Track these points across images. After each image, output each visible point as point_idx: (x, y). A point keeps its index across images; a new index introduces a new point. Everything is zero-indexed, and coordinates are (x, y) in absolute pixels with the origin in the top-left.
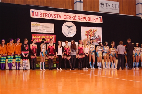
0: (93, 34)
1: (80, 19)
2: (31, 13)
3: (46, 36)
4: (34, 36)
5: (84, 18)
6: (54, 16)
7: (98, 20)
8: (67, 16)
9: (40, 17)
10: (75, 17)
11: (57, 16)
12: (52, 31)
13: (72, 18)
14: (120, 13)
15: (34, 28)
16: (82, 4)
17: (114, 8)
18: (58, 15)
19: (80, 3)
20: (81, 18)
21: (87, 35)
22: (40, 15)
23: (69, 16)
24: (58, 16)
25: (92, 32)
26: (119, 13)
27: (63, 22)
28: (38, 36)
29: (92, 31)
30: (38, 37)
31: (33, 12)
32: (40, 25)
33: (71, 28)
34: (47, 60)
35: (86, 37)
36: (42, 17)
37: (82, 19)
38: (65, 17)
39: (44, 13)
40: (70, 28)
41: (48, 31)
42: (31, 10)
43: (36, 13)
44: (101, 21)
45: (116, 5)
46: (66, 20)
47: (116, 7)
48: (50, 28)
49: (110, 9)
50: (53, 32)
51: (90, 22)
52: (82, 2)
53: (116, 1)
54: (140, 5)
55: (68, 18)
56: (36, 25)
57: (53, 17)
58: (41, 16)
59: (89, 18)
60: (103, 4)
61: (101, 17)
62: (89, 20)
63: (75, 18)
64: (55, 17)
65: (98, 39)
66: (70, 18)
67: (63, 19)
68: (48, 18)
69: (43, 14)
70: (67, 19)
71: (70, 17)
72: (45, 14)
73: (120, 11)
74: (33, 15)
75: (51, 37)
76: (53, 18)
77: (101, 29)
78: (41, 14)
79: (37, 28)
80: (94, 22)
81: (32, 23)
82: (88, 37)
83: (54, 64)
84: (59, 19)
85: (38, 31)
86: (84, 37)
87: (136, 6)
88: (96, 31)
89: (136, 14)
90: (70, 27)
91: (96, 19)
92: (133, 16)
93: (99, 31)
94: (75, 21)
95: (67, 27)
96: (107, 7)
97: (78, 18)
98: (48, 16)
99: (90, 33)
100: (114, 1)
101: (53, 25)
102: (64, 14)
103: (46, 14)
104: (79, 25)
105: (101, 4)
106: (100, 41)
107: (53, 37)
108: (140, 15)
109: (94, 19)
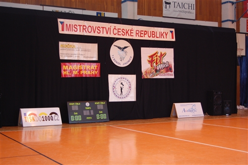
0: (160, 61)
1: (139, 34)
2: (60, 26)
3: (85, 66)
4: (64, 66)
5: (145, 33)
6: (97, 30)
8: (118, 29)
9: (73, 33)
10: (132, 31)
11: (101, 29)
12: (94, 56)
13: (127, 32)
14: (196, 19)
15: (65, 52)
16: (136, 4)
17: (187, 10)
18: (103, 28)
20: (141, 33)
21: (151, 62)
22: (74, 28)
23: (121, 31)
24: (104, 29)
25: (158, 57)
27: (113, 40)
28: (70, 66)
29: (159, 55)
31: (62, 23)
32: (74, 46)
33: (125, 50)
34: (88, 108)
35: (149, 66)
36: (78, 33)
37: (143, 35)
38: (116, 31)
39: (80, 26)
40: (123, 50)
41: (87, 57)
42: (59, 20)
43: (67, 25)
44: (173, 38)
45: (190, 5)
47: (190, 8)
48: (91, 51)
49: (180, 12)
51: (156, 39)
55: (119, 33)
56: (68, 48)
57: (96, 32)
58: (76, 30)
59: (153, 33)
62: (154, 36)
63: (131, 33)
64: (99, 32)
65: (168, 69)
66: (123, 34)
67: (112, 36)
68: (86, 34)
69: (78, 27)
70: (118, 35)
71: (123, 31)
72: (82, 27)
73: (196, 15)
74: (63, 30)
75: (92, 67)
76: (96, 34)
77: (172, 50)
78: (75, 26)
79: (69, 52)
80: (162, 39)
81: (61, 43)
82: (152, 66)
83: (100, 114)
84: (105, 35)
85: (71, 56)
86: (145, 66)
89: (222, 20)
91: (164, 35)
93: (169, 55)
94: (131, 38)
95: (119, 49)
97: (136, 33)
98: (86, 30)
99: (156, 58)
101: (96, 46)
102: (113, 25)
103: (84, 27)
104: (137, 45)
106: (171, 72)
107: (96, 66)
108: (229, 22)
109: (162, 35)
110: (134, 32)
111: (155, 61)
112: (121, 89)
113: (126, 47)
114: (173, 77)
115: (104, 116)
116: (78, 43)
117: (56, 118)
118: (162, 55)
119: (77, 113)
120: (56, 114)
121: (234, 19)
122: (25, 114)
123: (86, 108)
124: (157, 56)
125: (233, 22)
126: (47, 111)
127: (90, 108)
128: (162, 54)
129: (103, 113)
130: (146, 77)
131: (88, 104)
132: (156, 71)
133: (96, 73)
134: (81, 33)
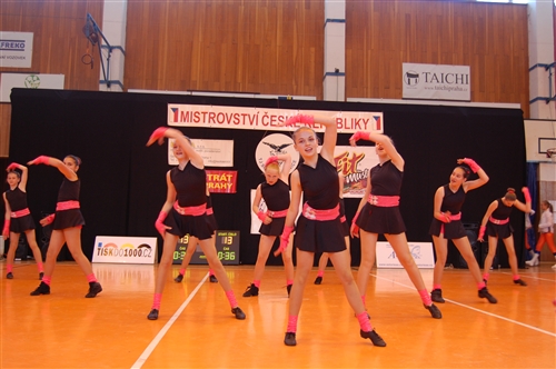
0: (352, 167)
2: (171, 115)
3: (210, 176)
6: (233, 119)
7: (371, 123)
8: (272, 116)
9: (193, 124)
11: (241, 118)
12: (227, 159)
14: (472, 100)
16: (342, 79)
17: (454, 85)
18: (244, 115)
19: (335, 78)
22: (194, 117)
23: (276, 119)
24: (247, 117)
25: (347, 161)
26: (469, 99)
27: (261, 134)
29: (350, 157)
33: (283, 150)
36: (201, 124)
38: (267, 120)
39: (205, 113)
40: (279, 151)
41: (214, 162)
42: (170, 106)
43: (182, 113)
44: (379, 128)
45: (459, 77)
46: (269, 128)
47: (460, 81)
48: (222, 154)
49: (438, 88)
50: (231, 164)
51: (344, 131)
52: (342, 74)
53: (458, 64)
54: (543, 69)
55: (274, 123)
57: (232, 122)
58: (197, 120)
61: (380, 115)
62: (340, 125)
64: (237, 121)
66: (281, 124)
67: (260, 127)
68: (217, 125)
69: (201, 116)
70: (272, 125)
71: (281, 118)
72: (207, 116)
73: (472, 93)
74: (176, 120)
75: (223, 177)
76: (232, 126)
78: (197, 114)
83: (224, 252)
84: (247, 126)
87: (531, 73)
88: (362, 157)
90: (279, 149)
92: (518, 106)
93: (371, 159)
95: (272, 149)
96: (429, 85)
98: (215, 119)
99: (343, 163)
100: (451, 64)
101: (230, 143)
102: (262, 111)
103: (212, 116)
105: (409, 75)
107: (229, 176)
108: (540, 102)
109: (357, 123)
111: (342, 167)
113: (285, 146)
115: (231, 256)
116: (200, 141)
117: (147, 253)
118: (357, 159)
120: (149, 247)
121: (548, 96)
122: (100, 245)
124: (346, 159)
125: (548, 100)
126: (135, 242)
128: (358, 155)
129: (230, 251)
133: (230, 186)
134: (206, 125)
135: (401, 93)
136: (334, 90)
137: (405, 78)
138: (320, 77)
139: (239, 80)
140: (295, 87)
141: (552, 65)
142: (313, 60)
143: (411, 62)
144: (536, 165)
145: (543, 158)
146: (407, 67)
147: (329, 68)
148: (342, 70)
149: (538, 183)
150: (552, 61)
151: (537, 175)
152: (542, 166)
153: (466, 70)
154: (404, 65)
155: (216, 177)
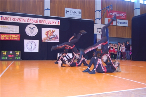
0: (52, 34)
1: (41, 22)
3: (12, 36)
4: (2, 35)
6: (19, 20)
7: (57, 23)
9: (7, 21)
11: (21, 20)
12: (17, 31)
13: (35, 21)
17: (77, 14)
18: (22, 19)
21: (47, 35)
22: (7, 19)
23: (31, 20)
24: (23, 20)
26: (81, 18)
27: (27, 24)
29: (51, 31)
30: (5, 36)
32: (7, 27)
36: (9, 21)
37: (43, 22)
38: (28, 21)
39: (10, 18)
41: (14, 32)
43: (4, 17)
44: (59, 24)
45: (79, 12)
46: (29, 23)
47: (79, 13)
48: (16, 29)
49: (74, 15)
50: (18, 33)
51: (50, 24)
53: (79, 9)
54: (98, 12)
56: (4, 27)
57: (18, 21)
59: (48, 22)
60: (68, 11)
61: (59, 20)
63: (37, 21)
65: (56, 38)
66: (33, 22)
67: (27, 22)
68: (14, 21)
69: (10, 19)
71: (33, 20)
72: (11, 19)
73: (82, 16)
75: (16, 36)
76: (19, 22)
77: (59, 29)
79: (5, 29)
80: (53, 24)
82: (47, 36)
83: (17, 57)
84: (23, 22)
85: (6, 31)
86: (44, 36)
87: (96, 12)
90: (32, 29)
91: (54, 22)
92: (93, 20)
93: (57, 32)
94: (37, 23)
95: (30, 29)
96: (71, 14)
98: (14, 20)
99: (49, 33)
100: (77, 9)
101: (18, 27)
102: (27, 18)
103: (13, 19)
104: (40, 27)
105: (66, 11)
106: (58, 39)
107: (18, 36)
108: (97, 19)
109: (53, 22)
110: (38, 21)
111: (49, 34)
112: (31, 46)
113: (34, 28)
114: (59, 42)
116: (9, 26)
118: (53, 32)
119: (5, 56)
123: (10, 54)
125: (99, 19)
127: (12, 54)
130: (44, 41)
131: (11, 52)
132: (50, 38)
133: (18, 39)
134: (11, 21)
135: (64, 16)
136: (47, 13)
137: (65, 12)
138: (43, 10)
139: (21, 9)
140: (36, 12)
141: (100, 11)
142: (41, 5)
143: (67, 8)
144: (96, 35)
145: (98, 33)
146: (66, 9)
147: (46, 8)
148: (49, 8)
149: (97, 39)
150: (101, 10)
151: (96, 37)
152: (98, 35)
153: (80, 11)
154: (65, 8)
155: (14, 36)
